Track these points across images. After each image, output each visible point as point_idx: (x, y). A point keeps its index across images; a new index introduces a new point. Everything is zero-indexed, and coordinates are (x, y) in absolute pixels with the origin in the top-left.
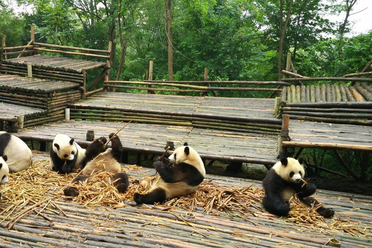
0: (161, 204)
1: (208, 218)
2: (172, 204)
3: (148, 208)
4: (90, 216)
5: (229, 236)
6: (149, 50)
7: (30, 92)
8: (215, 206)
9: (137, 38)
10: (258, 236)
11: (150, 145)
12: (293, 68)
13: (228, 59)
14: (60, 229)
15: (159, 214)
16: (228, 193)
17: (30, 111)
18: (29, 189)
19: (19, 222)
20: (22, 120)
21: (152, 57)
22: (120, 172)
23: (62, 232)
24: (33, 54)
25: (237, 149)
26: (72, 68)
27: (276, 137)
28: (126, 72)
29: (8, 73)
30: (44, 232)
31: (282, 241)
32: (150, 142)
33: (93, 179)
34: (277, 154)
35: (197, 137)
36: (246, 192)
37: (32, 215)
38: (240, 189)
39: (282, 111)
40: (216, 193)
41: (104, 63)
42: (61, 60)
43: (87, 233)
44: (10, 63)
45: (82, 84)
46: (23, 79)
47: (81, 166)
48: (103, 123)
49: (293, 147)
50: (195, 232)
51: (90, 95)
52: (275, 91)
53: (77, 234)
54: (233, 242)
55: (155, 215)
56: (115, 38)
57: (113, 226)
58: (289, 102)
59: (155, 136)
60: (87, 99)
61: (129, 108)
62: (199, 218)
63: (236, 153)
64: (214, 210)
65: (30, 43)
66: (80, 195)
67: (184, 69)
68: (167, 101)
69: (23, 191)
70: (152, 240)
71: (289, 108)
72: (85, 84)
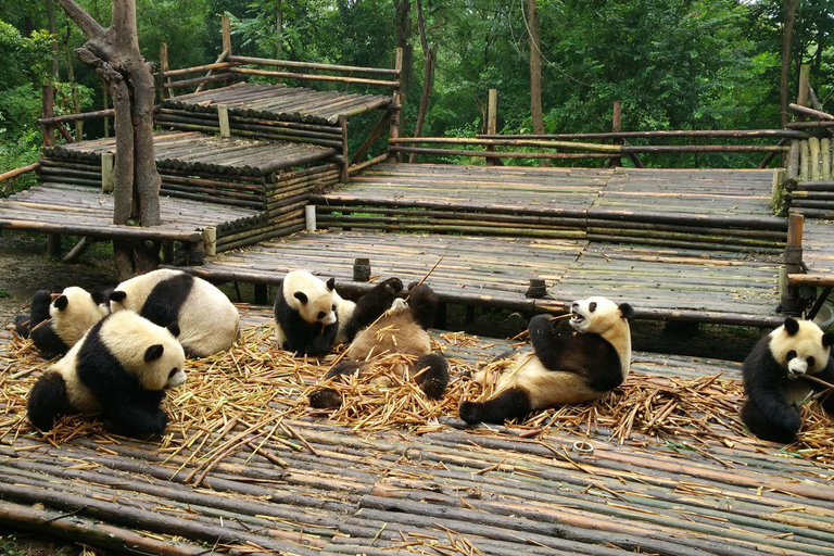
0: (520, 422)
1: (622, 453)
2: (543, 423)
3: (491, 432)
4: (366, 452)
5: (668, 493)
6: (486, 61)
7: (228, 173)
8: (637, 425)
9: (460, 34)
10: (731, 493)
11: (494, 288)
12: (814, 99)
13: (668, 78)
14: (304, 484)
15: (515, 445)
16: (667, 395)
17: (229, 216)
18: (235, 396)
19: (215, 470)
20: (213, 237)
21: (496, 77)
22: (429, 352)
23: (308, 490)
24: (230, 82)
25: (688, 292)
26: (316, 113)
27: (774, 258)
28: (438, 111)
29: (177, 129)
30: (270, 492)
31: (785, 503)
32: (493, 280)
33: (372, 370)
34: (776, 301)
35: (599, 265)
36: (708, 391)
37: (244, 454)
38: (692, 383)
39: (788, 199)
40: (640, 395)
41: (387, 99)
42: (293, 94)
43: (361, 493)
44: (180, 106)
45: (340, 150)
46: (210, 141)
47: (345, 338)
48: (390, 237)
49: (812, 286)
50: (594, 487)
51: (359, 172)
52: (775, 153)
53: (341, 495)
54: (676, 507)
55: (506, 449)
56: (409, 35)
57: (416, 476)
58: (804, 181)
59: (504, 263)
60: (352, 182)
61: (445, 201)
62: (604, 454)
63: (685, 301)
64: (635, 435)
65: (221, 57)
66: (345, 406)
67: (568, 105)
68: (530, 181)
69: (222, 400)
70: (501, 505)
71: (805, 193)
72: (346, 149)
